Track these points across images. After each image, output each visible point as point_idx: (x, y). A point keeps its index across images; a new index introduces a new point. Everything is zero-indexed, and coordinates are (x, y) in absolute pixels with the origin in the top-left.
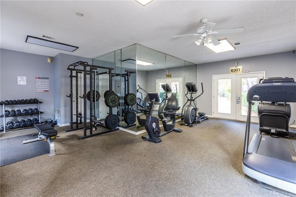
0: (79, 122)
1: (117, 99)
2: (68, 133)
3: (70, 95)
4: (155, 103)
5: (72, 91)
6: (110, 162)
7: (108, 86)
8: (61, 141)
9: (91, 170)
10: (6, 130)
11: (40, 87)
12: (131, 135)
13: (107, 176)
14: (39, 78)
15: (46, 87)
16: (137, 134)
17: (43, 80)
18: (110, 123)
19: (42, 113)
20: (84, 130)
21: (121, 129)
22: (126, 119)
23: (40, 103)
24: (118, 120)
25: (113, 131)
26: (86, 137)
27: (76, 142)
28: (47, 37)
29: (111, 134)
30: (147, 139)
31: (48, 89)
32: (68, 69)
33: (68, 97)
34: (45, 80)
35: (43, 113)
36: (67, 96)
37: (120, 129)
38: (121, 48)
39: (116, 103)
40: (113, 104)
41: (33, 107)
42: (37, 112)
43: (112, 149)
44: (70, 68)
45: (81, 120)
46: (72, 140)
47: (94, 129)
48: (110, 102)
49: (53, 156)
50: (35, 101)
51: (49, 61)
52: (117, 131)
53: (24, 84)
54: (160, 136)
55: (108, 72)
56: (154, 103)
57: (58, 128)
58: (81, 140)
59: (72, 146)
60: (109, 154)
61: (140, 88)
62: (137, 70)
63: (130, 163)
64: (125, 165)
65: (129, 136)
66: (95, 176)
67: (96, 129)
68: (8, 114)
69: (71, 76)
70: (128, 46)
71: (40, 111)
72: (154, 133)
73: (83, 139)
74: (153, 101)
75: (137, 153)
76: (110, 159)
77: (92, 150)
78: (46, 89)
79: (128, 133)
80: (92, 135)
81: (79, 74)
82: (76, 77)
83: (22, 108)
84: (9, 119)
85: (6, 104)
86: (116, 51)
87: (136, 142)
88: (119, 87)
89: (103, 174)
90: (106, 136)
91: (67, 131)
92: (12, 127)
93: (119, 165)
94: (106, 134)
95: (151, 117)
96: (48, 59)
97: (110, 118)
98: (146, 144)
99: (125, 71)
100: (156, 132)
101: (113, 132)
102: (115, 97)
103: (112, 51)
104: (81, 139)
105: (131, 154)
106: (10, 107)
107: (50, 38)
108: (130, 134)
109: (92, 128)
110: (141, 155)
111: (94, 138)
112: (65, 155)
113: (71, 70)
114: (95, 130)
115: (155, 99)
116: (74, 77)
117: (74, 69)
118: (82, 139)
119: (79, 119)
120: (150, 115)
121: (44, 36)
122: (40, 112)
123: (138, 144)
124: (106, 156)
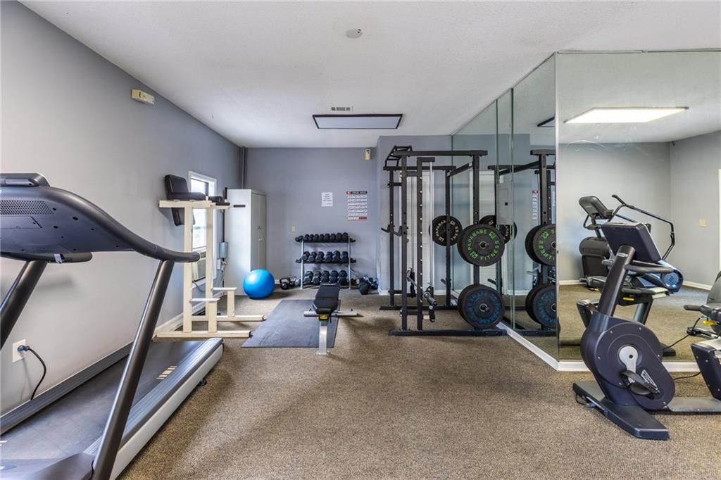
0: (409, 291)
1: (497, 242)
2: (382, 312)
3: (389, 226)
4: (631, 263)
5: (392, 219)
6: (413, 427)
7: (468, 205)
8: (358, 328)
9: (355, 426)
10: (304, 285)
11: (353, 211)
12: (534, 364)
13: (377, 467)
14: (352, 193)
15: (363, 211)
16: (559, 369)
17: (358, 197)
18: (471, 309)
19: (353, 261)
20: (401, 313)
21: (513, 333)
22: (532, 308)
23: (352, 241)
24: (498, 304)
25: (484, 335)
26: (406, 332)
27: (379, 339)
28: (338, 109)
29: (474, 342)
30: (589, 401)
31: (366, 215)
32: (386, 168)
33: (385, 230)
34: (362, 196)
35: (355, 261)
36: (382, 229)
37: (512, 336)
38: (510, 85)
39: (492, 252)
40: (480, 255)
41: (341, 248)
42: (345, 260)
43: (445, 391)
44: (388, 165)
45: (412, 287)
46: (377, 332)
47: (426, 317)
48: (469, 249)
49: (321, 357)
50: (343, 238)
51: (368, 157)
52: (501, 338)
53: (329, 205)
54: (668, 412)
55: (470, 165)
56: (627, 262)
57: (373, 298)
58: (394, 337)
59: (366, 344)
60: (426, 403)
61: (624, 204)
62: (560, 144)
63: (467, 461)
64: (446, 460)
65: (525, 368)
66: (351, 448)
67: (432, 317)
68: (307, 258)
69: (392, 185)
70: (531, 72)
71: (352, 257)
72: (627, 387)
73: (397, 337)
74: (623, 255)
75: (518, 441)
76: (419, 417)
77: (396, 372)
78: (363, 215)
79: (532, 353)
80: (420, 333)
81: (409, 179)
82: (403, 184)
83: (325, 249)
84: (310, 267)
85: (305, 241)
86: (500, 97)
87: (540, 398)
88: (506, 204)
89: (372, 454)
90: (456, 345)
91: (382, 308)
92: (309, 282)
93: (430, 451)
94: (459, 338)
95: (607, 318)
96: (367, 153)
97: (470, 296)
98: (579, 419)
99: (532, 153)
100: (633, 389)
101: (482, 339)
102: (488, 234)
103: (490, 102)
104: (393, 334)
105: (492, 435)
106: (312, 246)
107: (343, 109)
108: (534, 359)
109: (421, 313)
110: (527, 454)
111: (424, 340)
112: (340, 362)
113: (391, 170)
114: (430, 320)
115: (632, 250)
116: (399, 184)
117: (397, 168)
118: (397, 335)
119: (409, 284)
120: (605, 313)
121: (333, 109)
122: (351, 259)
123: (544, 405)
124: (417, 403)
